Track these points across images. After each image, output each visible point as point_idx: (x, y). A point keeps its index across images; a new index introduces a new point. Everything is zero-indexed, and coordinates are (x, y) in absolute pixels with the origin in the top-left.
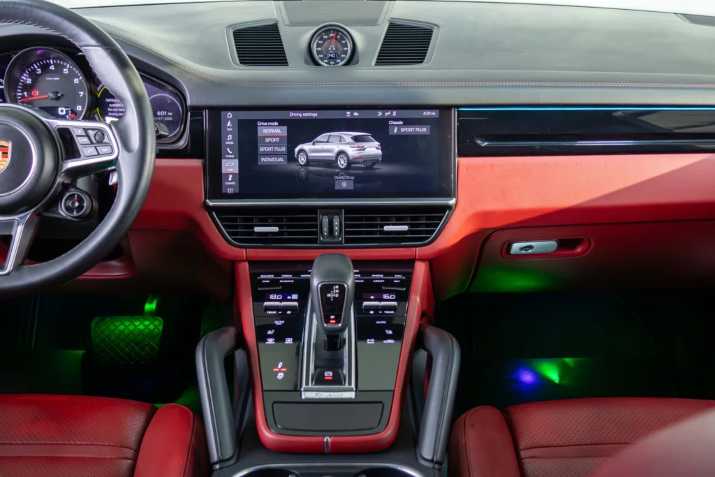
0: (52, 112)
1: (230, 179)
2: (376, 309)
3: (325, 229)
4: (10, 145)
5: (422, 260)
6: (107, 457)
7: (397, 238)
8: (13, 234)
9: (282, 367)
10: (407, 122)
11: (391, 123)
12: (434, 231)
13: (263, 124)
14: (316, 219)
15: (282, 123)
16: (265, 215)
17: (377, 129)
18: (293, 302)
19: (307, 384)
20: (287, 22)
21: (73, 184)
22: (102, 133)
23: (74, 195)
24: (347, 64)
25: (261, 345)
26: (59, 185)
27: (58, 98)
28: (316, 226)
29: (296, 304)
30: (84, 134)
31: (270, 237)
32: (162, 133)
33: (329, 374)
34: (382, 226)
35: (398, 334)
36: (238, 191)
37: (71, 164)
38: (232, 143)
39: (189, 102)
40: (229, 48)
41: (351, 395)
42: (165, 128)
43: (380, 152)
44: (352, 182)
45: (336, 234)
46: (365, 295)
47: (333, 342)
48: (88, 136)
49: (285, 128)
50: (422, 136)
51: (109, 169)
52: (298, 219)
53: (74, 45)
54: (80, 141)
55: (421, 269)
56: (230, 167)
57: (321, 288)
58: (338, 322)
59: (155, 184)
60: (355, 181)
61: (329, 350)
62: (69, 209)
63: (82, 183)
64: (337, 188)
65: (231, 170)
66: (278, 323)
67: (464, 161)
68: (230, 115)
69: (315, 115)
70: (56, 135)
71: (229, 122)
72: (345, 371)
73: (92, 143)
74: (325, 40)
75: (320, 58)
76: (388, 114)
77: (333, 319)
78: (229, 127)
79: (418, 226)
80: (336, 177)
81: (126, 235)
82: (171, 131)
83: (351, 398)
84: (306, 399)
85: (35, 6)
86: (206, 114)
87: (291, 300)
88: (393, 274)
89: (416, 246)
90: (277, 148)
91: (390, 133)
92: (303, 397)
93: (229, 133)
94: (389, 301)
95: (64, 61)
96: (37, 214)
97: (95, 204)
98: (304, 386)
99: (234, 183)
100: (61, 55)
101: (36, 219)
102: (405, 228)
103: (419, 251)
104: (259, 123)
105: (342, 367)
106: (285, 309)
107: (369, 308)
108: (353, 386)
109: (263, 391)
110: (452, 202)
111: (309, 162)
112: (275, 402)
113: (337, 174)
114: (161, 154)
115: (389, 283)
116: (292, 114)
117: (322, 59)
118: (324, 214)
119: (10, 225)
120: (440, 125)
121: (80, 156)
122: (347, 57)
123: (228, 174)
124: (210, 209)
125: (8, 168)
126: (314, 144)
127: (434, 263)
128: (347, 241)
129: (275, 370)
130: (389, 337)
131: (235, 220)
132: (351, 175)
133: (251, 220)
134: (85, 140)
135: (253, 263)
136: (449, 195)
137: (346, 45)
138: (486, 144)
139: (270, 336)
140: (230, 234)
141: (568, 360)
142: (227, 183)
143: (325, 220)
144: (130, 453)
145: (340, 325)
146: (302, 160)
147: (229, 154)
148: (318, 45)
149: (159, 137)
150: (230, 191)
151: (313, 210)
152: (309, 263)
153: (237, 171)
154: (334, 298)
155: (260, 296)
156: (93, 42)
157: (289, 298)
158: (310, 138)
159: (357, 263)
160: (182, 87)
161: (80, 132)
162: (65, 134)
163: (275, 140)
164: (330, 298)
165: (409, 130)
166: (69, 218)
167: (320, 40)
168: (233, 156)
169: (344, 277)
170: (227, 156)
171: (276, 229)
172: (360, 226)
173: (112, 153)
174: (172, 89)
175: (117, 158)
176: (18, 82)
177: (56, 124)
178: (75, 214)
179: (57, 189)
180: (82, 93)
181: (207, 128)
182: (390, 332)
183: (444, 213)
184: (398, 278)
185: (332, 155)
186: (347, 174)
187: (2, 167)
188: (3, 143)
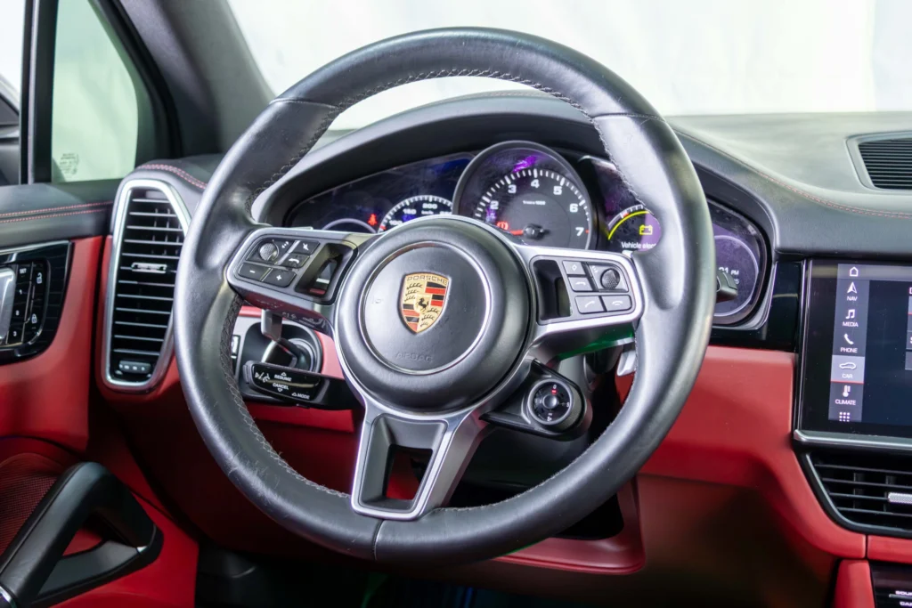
1: (846, 394)
4: (447, 282)
8: (434, 448)
21: (552, 367)
22: (615, 271)
23: (551, 384)
26: (525, 365)
30: (583, 273)
32: (725, 289)
36: (859, 418)
37: (552, 327)
38: (855, 325)
39: (777, 242)
40: (855, 166)
51: (620, 342)
54: (573, 285)
56: (847, 371)
59: (699, 394)
62: (539, 411)
63: (567, 367)
65: (848, 377)
68: (854, 271)
70: (531, 273)
71: (853, 285)
73: (595, 290)
78: (851, 294)
81: (633, 481)
85: (520, 46)
86: (808, 268)
93: (851, 305)
97: (588, 410)
99: (852, 402)
101: (480, 425)
114: (719, 337)
119: (430, 430)
121: (568, 314)
123: (841, 385)
124: (799, 449)
125: (440, 324)
131: (849, 475)
133: (881, 478)
134: (583, 283)
135: (880, 565)
140: (838, 502)
142: (838, 402)
147: (847, 345)
149: (721, 297)
150: (844, 416)
153: (860, 379)
160: (768, 221)
161: (579, 270)
162: (547, 269)
166: (538, 428)
168: (855, 350)
170: (842, 349)
173: (629, 309)
174: (752, 229)
175: (638, 320)
176: (476, 205)
177: (532, 252)
178: (549, 421)
179: (519, 374)
180: (580, 230)
181: (806, 299)
187: (430, 321)
188: (437, 279)
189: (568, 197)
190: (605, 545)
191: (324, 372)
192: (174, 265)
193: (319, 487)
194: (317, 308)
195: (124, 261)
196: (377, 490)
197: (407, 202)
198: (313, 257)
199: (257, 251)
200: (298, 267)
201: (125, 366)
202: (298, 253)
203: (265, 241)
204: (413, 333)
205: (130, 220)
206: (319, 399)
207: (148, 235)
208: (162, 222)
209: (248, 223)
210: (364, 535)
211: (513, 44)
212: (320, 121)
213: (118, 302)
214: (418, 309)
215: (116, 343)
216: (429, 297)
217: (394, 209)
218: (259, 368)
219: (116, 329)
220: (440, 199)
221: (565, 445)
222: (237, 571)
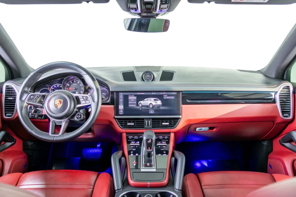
0: (75, 93)
2: (161, 146)
3: (147, 124)
4: (62, 100)
5: (173, 132)
6: (85, 188)
7: (166, 126)
8: (62, 125)
10: (168, 95)
11: (164, 96)
12: (176, 124)
14: (144, 121)
15: (135, 96)
16: (130, 120)
17: (160, 97)
18: (138, 144)
19: (142, 167)
20: (136, 71)
21: (79, 111)
22: (87, 97)
23: (79, 114)
24: (152, 80)
25: (129, 156)
26: (75, 111)
27: (76, 89)
28: (144, 123)
29: (139, 144)
30: (82, 98)
31: (131, 126)
32: (103, 98)
33: (148, 164)
34: (162, 123)
35: (167, 153)
36: (123, 114)
37: (79, 106)
38: (122, 101)
39: (110, 90)
40: (121, 77)
41: (155, 170)
42: (104, 97)
43: (161, 103)
44: (154, 111)
45: (149, 125)
46: (158, 142)
47: (149, 155)
48: (83, 98)
49: (136, 97)
50: (173, 99)
51: (89, 107)
52: (139, 121)
53: (80, 74)
54: (81, 100)
55: (172, 135)
57: (146, 140)
58: (151, 149)
59: (101, 112)
60: (155, 111)
61: (148, 157)
62: (77, 118)
63: (81, 111)
64: (150, 113)
65: (121, 108)
66: (134, 150)
67: (184, 106)
68: (121, 93)
69: (144, 93)
70: (75, 98)
71: (121, 96)
72: (153, 163)
73: (84, 100)
74: (146, 75)
76: (163, 93)
77: (149, 149)
79: (171, 123)
80: (149, 110)
81: (93, 125)
82: (106, 98)
86: (115, 93)
87: (137, 143)
88: (165, 136)
90: (134, 102)
91: (164, 98)
92: (141, 171)
93: (121, 98)
94: (164, 144)
95: (78, 80)
96: (69, 119)
97: (85, 117)
98: (141, 167)
99: (122, 112)
100: (77, 78)
101: (69, 121)
102: (168, 124)
103: (172, 130)
104: (129, 96)
105: (152, 162)
106: (136, 146)
107: (158, 146)
108: (155, 167)
109: (130, 169)
110: (180, 117)
111: (142, 106)
112: (133, 172)
113: (150, 109)
114: (103, 104)
116: (138, 93)
117: (145, 80)
118: (146, 120)
119: (61, 122)
120: (177, 96)
121: (81, 104)
122: (152, 79)
123: (120, 109)
124: (115, 119)
125: (61, 107)
127: (176, 133)
128: (152, 127)
129: (133, 163)
130: (165, 154)
131: (122, 121)
132: (153, 109)
133: (126, 121)
134: (83, 99)
135: (127, 133)
136: (180, 115)
137: (151, 76)
138: (189, 101)
139: (132, 153)
140: (121, 125)
141: (210, 160)
142: (120, 112)
143: (147, 122)
144: (92, 187)
145: (151, 150)
146: (140, 105)
148: (144, 76)
149: (102, 99)
150: (121, 114)
151: (143, 119)
152: (143, 133)
153: (123, 108)
154: (150, 142)
155: (128, 143)
156: (85, 73)
158: (143, 100)
159: (156, 133)
160: (109, 86)
161: (82, 97)
162: (77, 98)
163: (133, 100)
164: (148, 143)
165: (169, 98)
166: (77, 120)
168: (122, 104)
169: (152, 137)
170: (120, 104)
171: (133, 124)
172: (156, 123)
173: (90, 103)
174: (106, 87)
175: (91, 104)
176: (65, 85)
177: (75, 95)
178: (79, 119)
179: (74, 113)
180: (82, 88)
181: (115, 97)
182: (165, 152)
183: (178, 120)
184: (166, 137)
185: (148, 104)
186: (152, 109)
187: (60, 106)
188: (60, 100)
189: (80, 83)
190: (89, 133)
191: (43, 114)
192: (16, 98)
193: (44, 132)
194: (41, 105)
195: (6, 97)
196: (54, 132)
197: (54, 85)
198: (40, 97)
199: (30, 97)
200: (38, 99)
201: (8, 114)
202: (37, 97)
203: (32, 95)
204: (57, 108)
205: (6, 91)
206: (43, 118)
207: (10, 93)
208: (12, 91)
209: (29, 93)
210: (52, 139)
211: (69, 64)
212: (39, 76)
213: (5, 104)
214: (58, 104)
215: (5, 111)
216: (59, 103)
217: (52, 86)
218: (32, 114)
219: (5, 109)
220: (60, 84)
221: (81, 122)
222: (30, 143)
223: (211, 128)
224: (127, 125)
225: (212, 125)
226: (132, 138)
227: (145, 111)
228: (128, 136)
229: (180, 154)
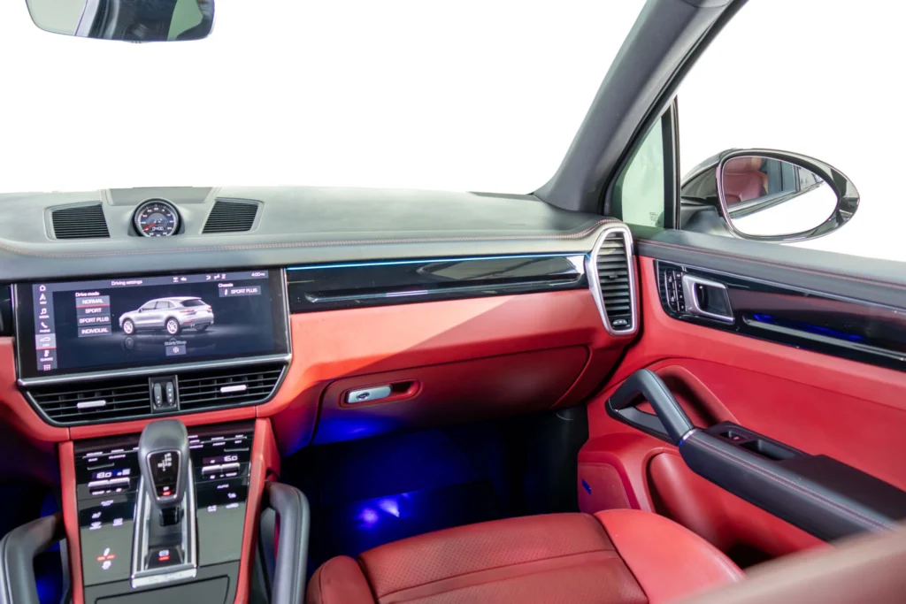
1: (46, 355)
2: (217, 473)
3: (159, 397)
5: (263, 417)
7: (235, 399)
9: (109, 554)
10: (238, 284)
11: (221, 285)
12: (272, 388)
13: (82, 294)
14: (147, 388)
15: (103, 292)
16: (89, 389)
17: (207, 292)
18: (124, 476)
19: (139, 569)
20: (112, 203)
24: (176, 233)
25: (84, 531)
28: (147, 395)
31: (98, 411)
33: (164, 554)
34: (219, 388)
35: (242, 496)
36: (55, 367)
38: (47, 317)
40: (46, 225)
41: (192, 573)
43: (211, 315)
44: (184, 347)
45: (171, 400)
46: (205, 461)
47: (170, 515)
49: (107, 297)
50: (253, 297)
55: (262, 428)
56: (46, 342)
57: (151, 459)
58: (173, 493)
60: (188, 346)
61: (165, 525)
64: (168, 354)
65: (47, 345)
66: (106, 503)
67: (298, 319)
68: (43, 288)
69: (139, 282)
71: (43, 296)
72: (184, 547)
74: (149, 214)
75: (146, 232)
76: (217, 277)
77: (167, 491)
78: (43, 300)
79: (256, 384)
80: (166, 344)
83: (192, 577)
84: (138, 587)
87: (122, 476)
88: (233, 435)
89: (255, 405)
90: (99, 319)
91: (221, 296)
92: (134, 586)
93: (43, 306)
94: (231, 462)
98: (135, 572)
99: (51, 359)
102: (243, 387)
103: (259, 410)
104: (78, 295)
105: (179, 542)
106: (113, 487)
107: (208, 474)
108: (194, 562)
109: (84, 587)
110: (288, 357)
111: (136, 331)
112: (98, 599)
113: (168, 340)
115: (230, 445)
116: (115, 283)
117: (148, 232)
118: (155, 382)
120: (270, 285)
122: (174, 230)
123: (43, 351)
124: (23, 389)
126: (140, 311)
127: (275, 419)
128: (183, 407)
129: (100, 559)
130: (233, 501)
131: (56, 398)
132: (182, 340)
133: (73, 396)
135: (78, 442)
136: (285, 351)
137: (171, 218)
138: (316, 300)
139: (96, 520)
140: (50, 413)
142: (42, 360)
143: (158, 388)
145: (175, 496)
146: (128, 328)
147: (43, 329)
148: (143, 219)
150: (47, 367)
151: (144, 379)
152: (138, 435)
153: (54, 346)
154: (167, 468)
155: (84, 474)
157: (119, 474)
158: (135, 306)
159: (192, 429)
163: (96, 310)
164: (161, 468)
165: (240, 291)
167: (144, 214)
168: (49, 331)
169: (175, 443)
170: (41, 331)
171: (103, 403)
172: (197, 390)
182: (233, 496)
183: (281, 369)
184: (239, 438)
185: (161, 321)
186: (178, 339)
223: (398, 388)
224: (76, 410)
225: (400, 378)
226: (100, 458)
227: (151, 347)
228: (85, 454)
229: (289, 497)
